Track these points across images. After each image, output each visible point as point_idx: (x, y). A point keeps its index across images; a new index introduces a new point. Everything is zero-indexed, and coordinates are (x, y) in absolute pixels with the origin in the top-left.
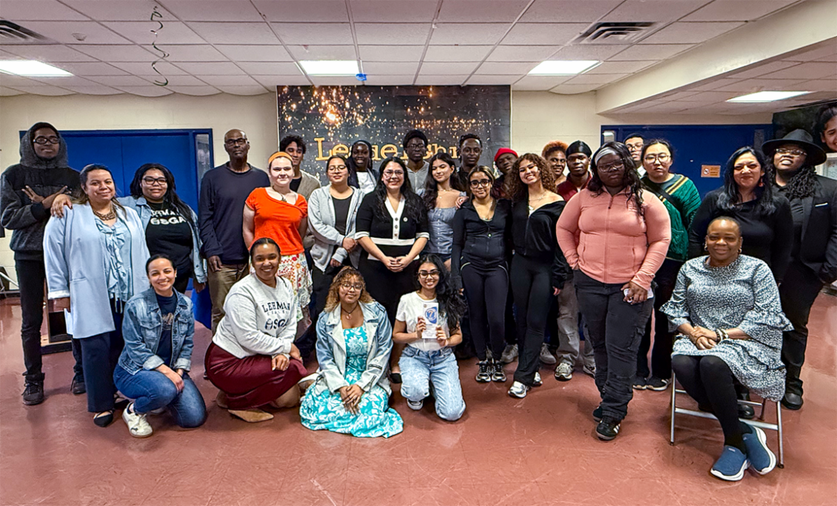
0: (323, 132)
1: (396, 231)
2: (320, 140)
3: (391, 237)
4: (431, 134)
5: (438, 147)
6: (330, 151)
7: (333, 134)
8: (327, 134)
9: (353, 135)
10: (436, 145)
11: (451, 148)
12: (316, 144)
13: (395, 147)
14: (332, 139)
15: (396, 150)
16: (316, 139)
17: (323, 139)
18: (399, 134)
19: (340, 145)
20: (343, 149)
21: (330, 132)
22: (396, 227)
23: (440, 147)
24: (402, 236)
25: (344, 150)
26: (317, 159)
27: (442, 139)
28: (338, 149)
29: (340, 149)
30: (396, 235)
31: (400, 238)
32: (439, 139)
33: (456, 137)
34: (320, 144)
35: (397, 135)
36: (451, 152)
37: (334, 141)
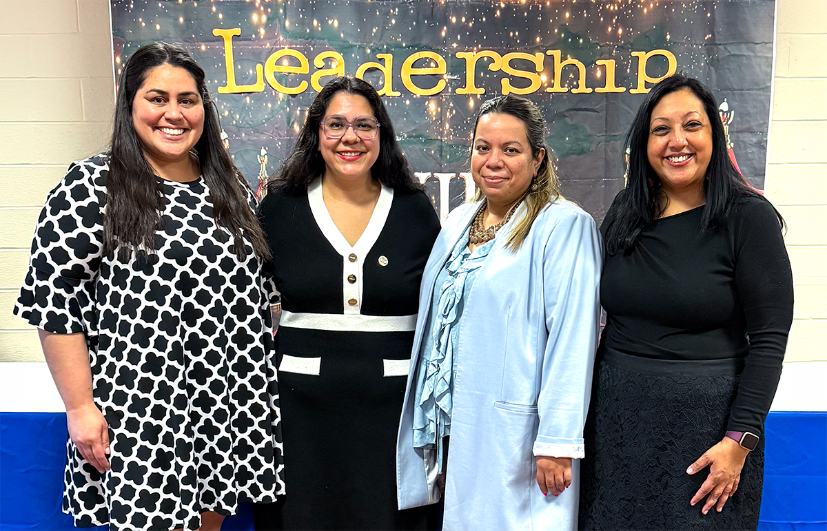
0: (238, 12)
1: (353, 291)
2: (228, 34)
3: (339, 310)
4: (545, 20)
5: (563, 59)
6: (259, 67)
7: (264, 18)
8: (249, 18)
9: (323, 22)
10: (557, 54)
11: (599, 62)
12: (217, 46)
13: (440, 59)
14: (262, 31)
15: (442, 69)
16: (216, 32)
17: (238, 31)
18: (454, 20)
19: (287, 51)
20: (295, 62)
21: (257, 10)
22: (352, 280)
23: (570, 61)
24: (370, 306)
25: (299, 64)
26: (221, 90)
27: (575, 37)
28: (278, 63)
29: (285, 62)
30: (353, 302)
31: (366, 310)
32: (568, 34)
33: (615, 30)
34: (228, 47)
35: (446, 21)
36: (599, 74)
37: (267, 38)
